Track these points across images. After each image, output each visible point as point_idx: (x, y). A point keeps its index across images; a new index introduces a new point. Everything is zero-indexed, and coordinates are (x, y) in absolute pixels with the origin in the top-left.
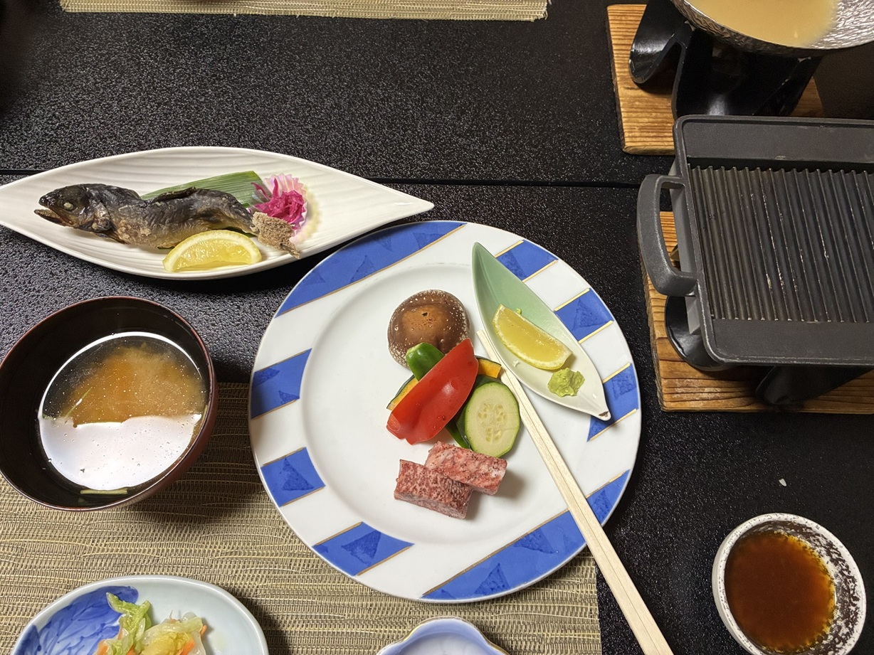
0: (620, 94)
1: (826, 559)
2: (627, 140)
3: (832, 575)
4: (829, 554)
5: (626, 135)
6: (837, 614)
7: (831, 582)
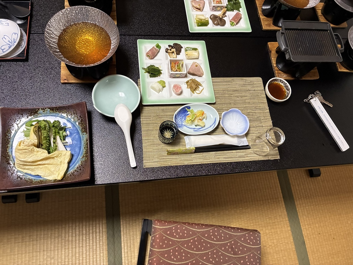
0: (261, 17)
1: (281, 83)
2: (263, 27)
3: (283, 85)
4: (281, 82)
5: (263, 26)
6: (286, 91)
7: (283, 86)
